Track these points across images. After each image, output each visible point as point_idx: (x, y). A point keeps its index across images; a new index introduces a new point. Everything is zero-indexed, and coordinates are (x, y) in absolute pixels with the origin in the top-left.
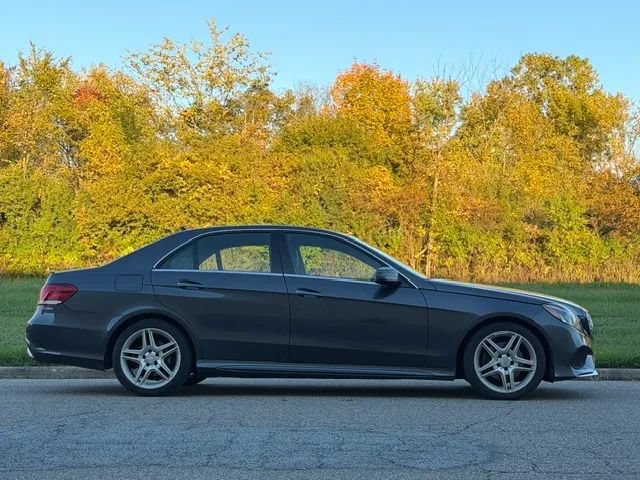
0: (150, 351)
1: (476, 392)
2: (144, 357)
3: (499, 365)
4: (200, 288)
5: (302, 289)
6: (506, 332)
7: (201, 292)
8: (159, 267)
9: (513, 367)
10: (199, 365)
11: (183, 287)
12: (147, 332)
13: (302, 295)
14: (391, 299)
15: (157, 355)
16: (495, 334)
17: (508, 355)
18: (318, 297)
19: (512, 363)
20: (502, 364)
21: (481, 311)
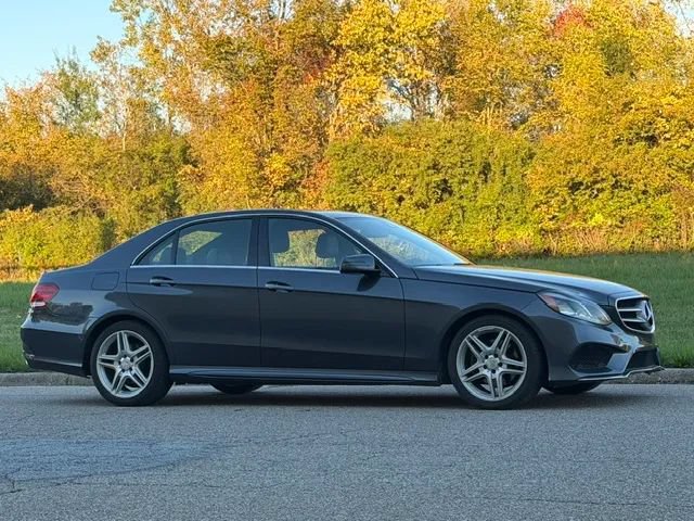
0: (125, 356)
1: (463, 401)
2: (120, 363)
3: (485, 367)
4: (172, 285)
5: (274, 283)
6: (492, 327)
7: (172, 288)
8: (136, 263)
9: (501, 369)
10: (171, 371)
11: (158, 285)
12: (122, 336)
13: (274, 290)
14: (373, 292)
15: (132, 360)
16: (479, 330)
17: (496, 356)
18: (290, 291)
19: (500, 365)
20: (489, 366)
21: (462, 302)
